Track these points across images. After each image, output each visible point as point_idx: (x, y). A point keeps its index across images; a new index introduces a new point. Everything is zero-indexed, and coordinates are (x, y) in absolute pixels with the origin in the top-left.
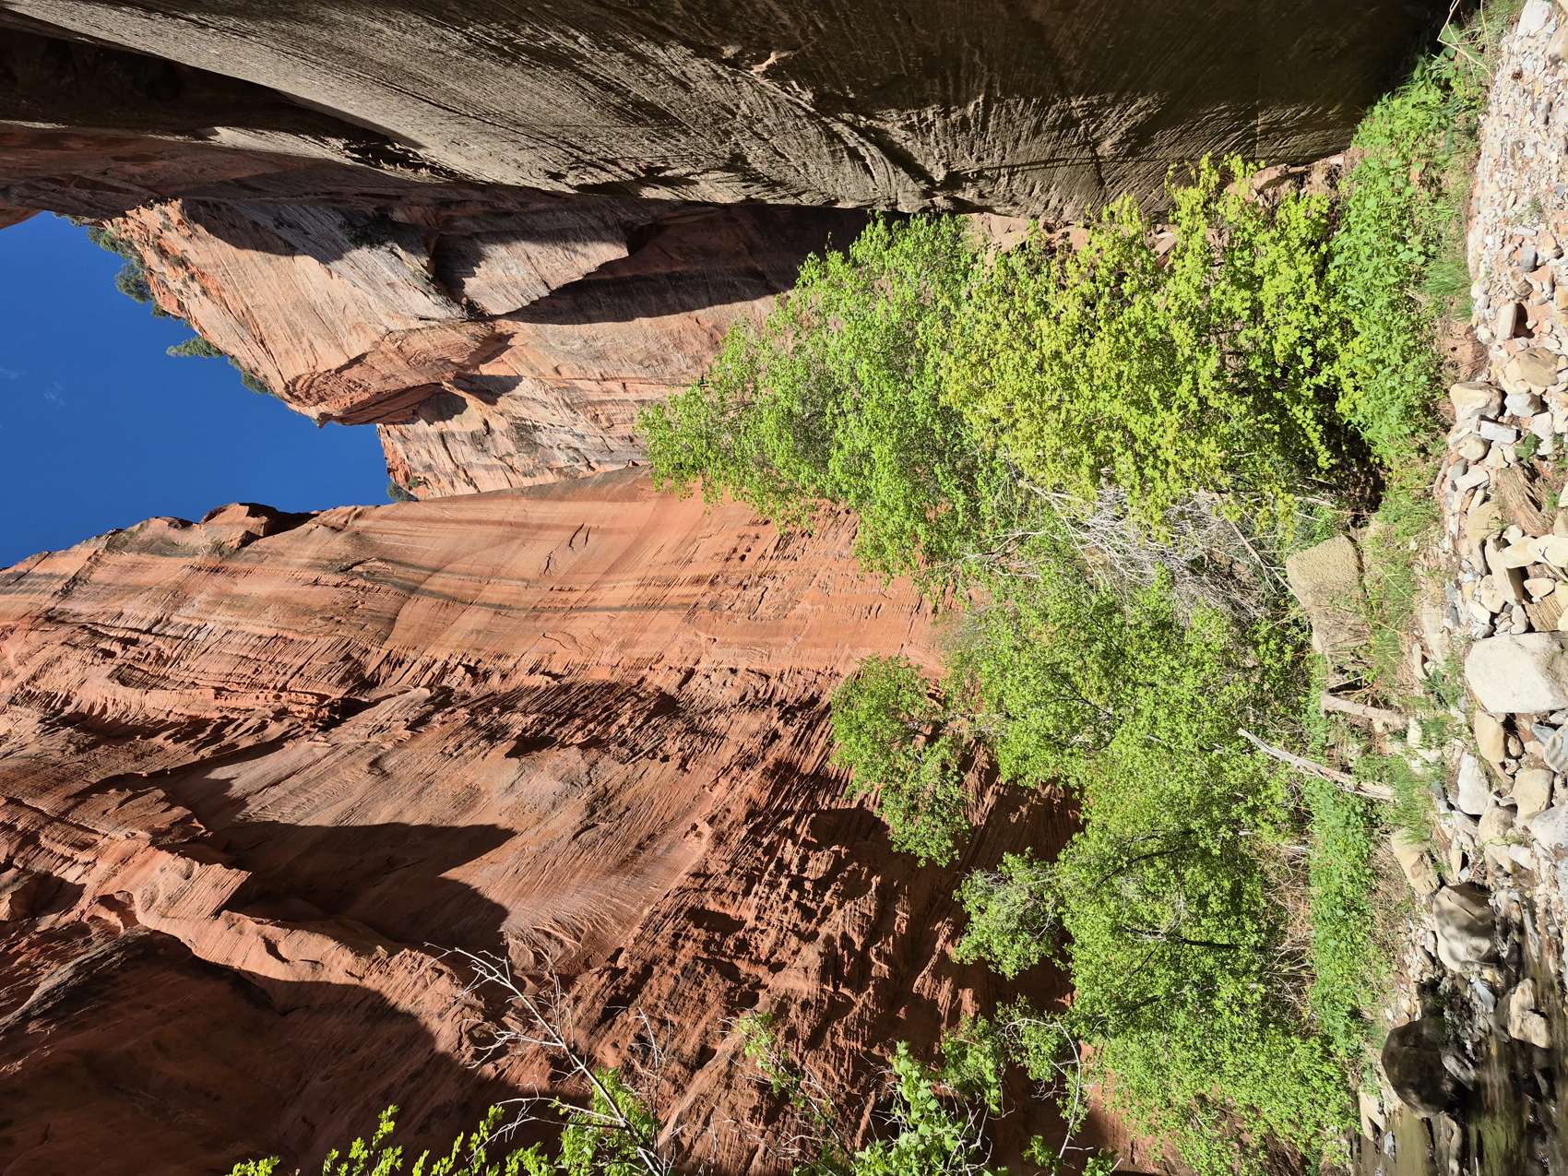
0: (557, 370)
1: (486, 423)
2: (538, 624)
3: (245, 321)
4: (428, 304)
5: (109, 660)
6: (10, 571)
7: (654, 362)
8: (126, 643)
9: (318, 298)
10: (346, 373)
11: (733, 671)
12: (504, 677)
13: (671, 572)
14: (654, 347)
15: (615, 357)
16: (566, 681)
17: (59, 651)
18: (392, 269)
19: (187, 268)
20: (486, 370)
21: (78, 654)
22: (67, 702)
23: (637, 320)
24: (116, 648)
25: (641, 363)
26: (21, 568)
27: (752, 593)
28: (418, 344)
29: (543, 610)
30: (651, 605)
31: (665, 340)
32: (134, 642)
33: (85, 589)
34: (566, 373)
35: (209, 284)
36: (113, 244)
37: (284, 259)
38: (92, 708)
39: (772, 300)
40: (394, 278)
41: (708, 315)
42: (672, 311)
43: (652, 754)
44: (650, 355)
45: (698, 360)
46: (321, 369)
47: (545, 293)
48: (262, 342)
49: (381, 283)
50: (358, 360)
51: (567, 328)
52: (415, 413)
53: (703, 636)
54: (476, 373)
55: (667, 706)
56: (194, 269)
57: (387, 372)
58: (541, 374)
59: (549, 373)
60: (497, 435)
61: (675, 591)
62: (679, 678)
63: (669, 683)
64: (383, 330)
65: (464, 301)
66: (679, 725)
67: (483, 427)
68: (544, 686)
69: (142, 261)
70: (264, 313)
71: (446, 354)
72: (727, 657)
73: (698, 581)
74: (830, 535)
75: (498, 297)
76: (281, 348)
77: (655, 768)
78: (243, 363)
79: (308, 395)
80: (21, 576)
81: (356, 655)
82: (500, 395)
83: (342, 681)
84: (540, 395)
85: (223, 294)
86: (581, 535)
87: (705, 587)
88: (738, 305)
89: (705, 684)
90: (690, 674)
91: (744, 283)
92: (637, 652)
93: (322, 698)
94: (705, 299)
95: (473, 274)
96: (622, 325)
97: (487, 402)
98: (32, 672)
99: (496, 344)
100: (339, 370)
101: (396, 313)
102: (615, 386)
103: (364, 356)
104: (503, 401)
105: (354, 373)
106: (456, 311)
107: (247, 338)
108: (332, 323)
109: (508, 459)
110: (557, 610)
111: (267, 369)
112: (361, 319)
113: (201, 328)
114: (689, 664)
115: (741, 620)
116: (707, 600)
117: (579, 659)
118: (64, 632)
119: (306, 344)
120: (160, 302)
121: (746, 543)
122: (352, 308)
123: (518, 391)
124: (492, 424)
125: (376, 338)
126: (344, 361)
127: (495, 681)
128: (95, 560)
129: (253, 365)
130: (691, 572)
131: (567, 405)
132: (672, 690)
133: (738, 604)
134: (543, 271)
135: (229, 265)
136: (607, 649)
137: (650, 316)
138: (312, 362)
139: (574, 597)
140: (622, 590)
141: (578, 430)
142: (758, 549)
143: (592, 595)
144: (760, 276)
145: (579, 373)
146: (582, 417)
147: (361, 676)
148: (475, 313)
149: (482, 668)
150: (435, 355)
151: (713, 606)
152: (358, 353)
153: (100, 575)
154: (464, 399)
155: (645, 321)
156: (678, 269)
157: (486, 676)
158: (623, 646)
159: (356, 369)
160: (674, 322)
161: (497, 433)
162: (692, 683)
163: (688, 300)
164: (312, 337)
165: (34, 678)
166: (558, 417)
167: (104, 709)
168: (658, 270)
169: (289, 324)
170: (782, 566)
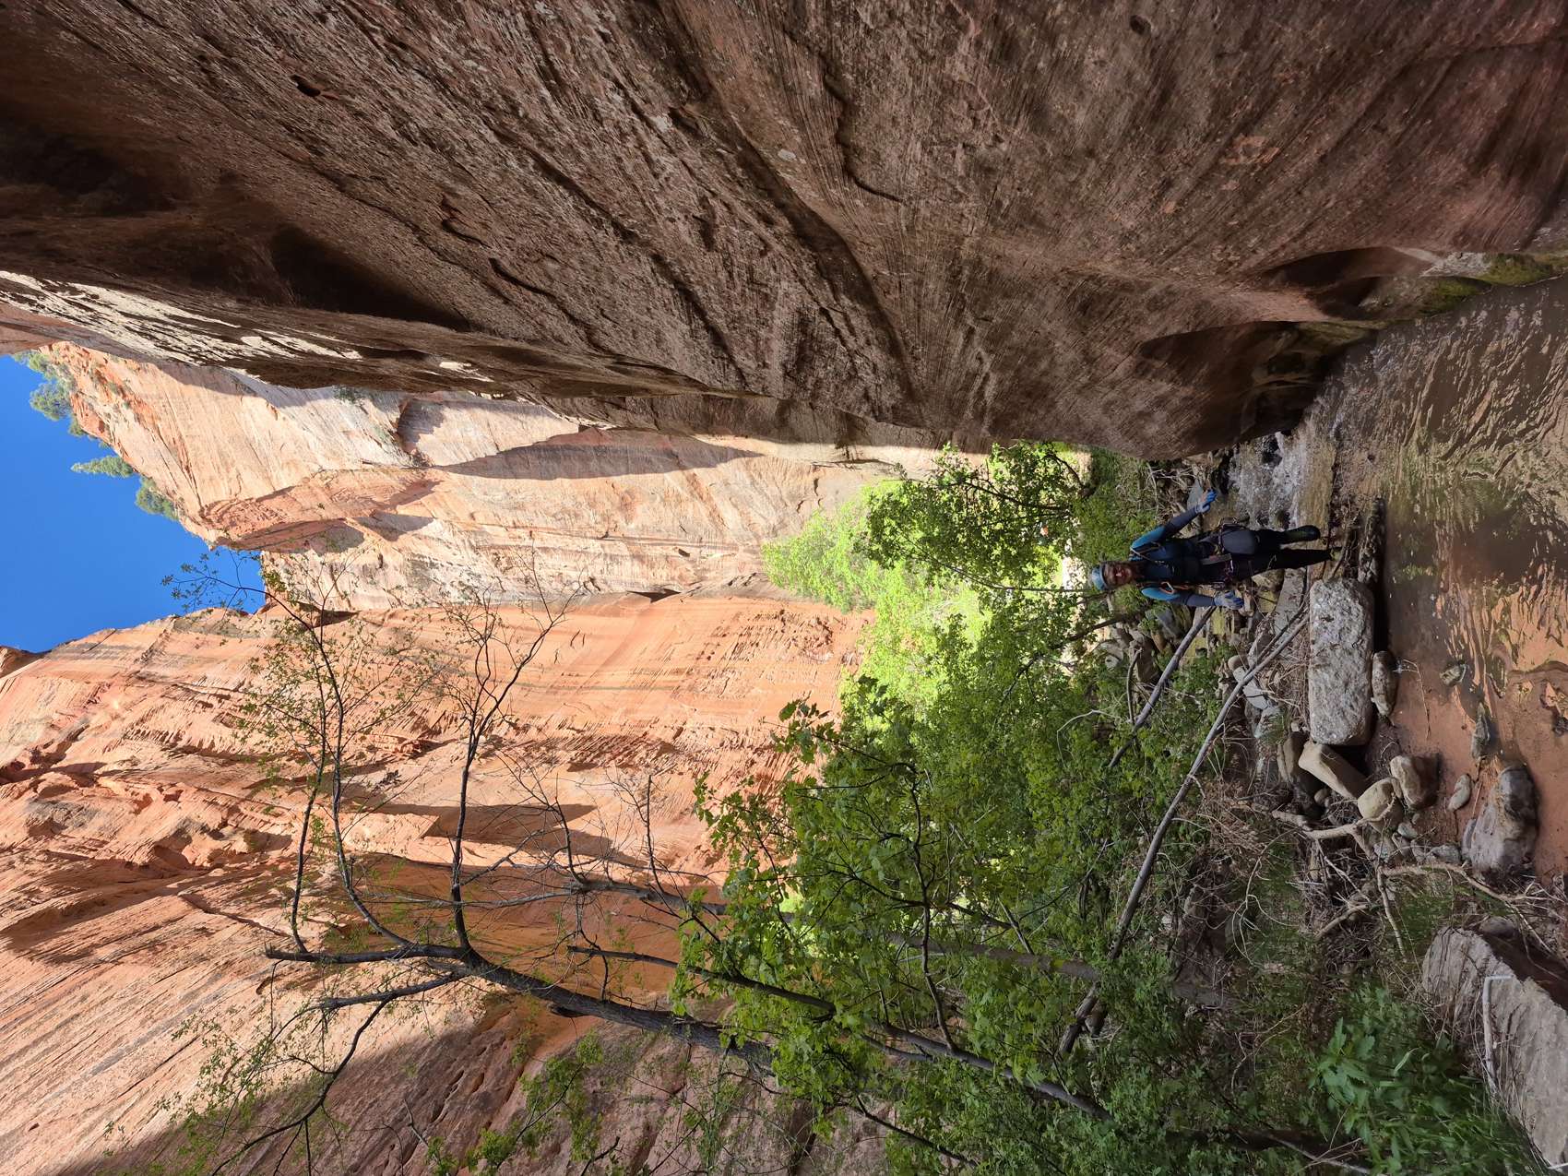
0: (472, 516)
1: (381, 558)
2: (558, 697)
3: (176, 450)
4: (386, 455)
5: (208, 710)
6: (82, 641)
7: (566, 518)
8: (221, 698)
9: (256, 434)
10: (266, 503)
11: (712, 729)
12: (540, 730)
13: (657, 665)
14: (569, 504)
15: (532, 509)
16: (587, 734)
17: (160, 702)
18: (354, 421)
19: (124, 396)
20: (402, 510)
21: (179, 704)
22: (178, 738)
23: (559, 480)
24: (213, 701)
25: (554, 516)
26: (92, 640)
27: (717, 681)
28: (347, 482)
29: (559, 688)
30: (645, 687)
31: (581, 499)
32: (228, 698)
33: (162, 658)
34: (480, 518)
35: (144, 412)
36: (44, 366)
37: (232, 399)
38: (201, 743)
39: (678, 474)
40: (352, 426)
41: (623, 481)
42: (592, 475)
43: (671, 771)
44: (564, 510)
45: (606, 518)
46: (242, 497)
47: (493, 452)
48: (187, 468)
49: (338, 428)
50: (282, 492)
51: (493, 481)
52: (307, 543)
53: (686, 708)
54: (393, 512)
55: (667, 748)
56: (130, 397)
57: (307, 504)
58: (456, 518)
59: (465, 518)
60: (390, 570)
61: (661, 679)
62: (673, 733)
63: (668, 736)
64: (316, 468)
65: (413, 452)
66: (682, 757)
67: (377, 562)
68: (571, 738)
69: (74, 384)
70: (197, 443)
71: (370, 494)
72: (709, 720)
73: (678, 672)
74: (772, 646)
75: (447, 451)
76: (206, 475)
77: (675, 778)
78: (160, 485)
79: (220, 519)
80: (92, 647)
81: (419, 713)
82: (402, 533)
83: (413, 729)
84: (447, 536)
85: (158, 423)
86: (579, 639)
87: (683, 677)
88: (650, 476)
89: (693, 736)
90: (680, 731)
91: (662, 461)
92: (638, 716)
93: (401, 740)
94: (623, 469)
95: (432, 432)
96: (546, 483)
97: (389, 539)
98: (140, 716)
99: (421, 488)
100: (259, 500)
101: (335, 454)
102: (522, 533)
103: (290, 489)
104: (406, 540)
105: (274, 504)
106: (404, 460)
107: (173, 463)
108: (266, 458)
109: (398, 593)
110: (569, 688)
111: (186, 492)
112: (297, 457)
113: (123, 451)
114: (679, 724)
115: (712, 698)
116: (685, 685)
117: (595, 721)
118: (158, 688)
119: (233, 473)
120: (81, 422)
121: (711, 648)
122: (291, 447)
123: (424, 531)
124: (385, 558)
125: (307, 474)
126: (269, 491)
127: (533, 733)
128: (166, 636)
129: (171, 487)
130: (669, 667)
131: (472, 547)
132: (670, 741)
133: (709, 688)
134: (498, 435)
135: (173, 397)
136: (615, 714)
137: (571, 476)
138: (235, 490)
139: (581, 680)
140: (618, 675)
141: (476, 570)
142: (719, 652)
143: (596, 680)
144: (671, 455)
145: (493, 519)
146: (484, 558)
147: (426, 727)
148: (420, 462)
149: (520, 724)
150: (360, 494)
151: (691, 688)
152: (285, 485)
153: (171, 648)
154: (361, 534)
155: (567, 482)
156: (606, 444)
157: (526, 728)
158: (627, 712)
159: (278, 499)
160: (592, 484)
161: (391, 567)
162: (683, 736)
163: (608, 468)
164: (241, 468)
165: (142, 720)
166: (459, 557)
167: (213, 744)
168: (587, 443)
169: (221, 454)
170: (738, 664)
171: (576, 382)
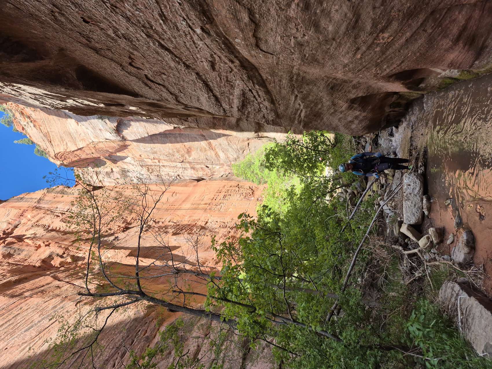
0: (140, 156)
1: (112, 169)
2: (168, 212)
3: (46, 135)
4: (112, 136)
5: (58, 218)
6: (18, 196)
7: (170, 156)
8: (62, 214)
9: (72, 131)
10: (75, 152)
11: (217, 222)
12: (163, 223)
13: (199, 202)
14: (171, 152)
15: (159, 153)
16: (178, 224)
17: (43, 215)
18: (103, 126)
19: (30, 119)
20: (118, 154)
21: (49, 216)
22: (49, 226)
23: (167, 144)
24: (60, 215)
25: (166, 155)
26: (21, 196)
27: (218, 207)
28: (101, 145)
29: (169, 209)
30: (196, 209)
31: (175, 150)
32: (64, 214)
33: (43, 201)
34: (143, 156)
35: (36, 124)
36: (4, 110)
37: (64, 119)
38: (56, 228)
39: (205, 141)
40: (102, 128)
41: (188, 144)
42: (178, 142)
43: (204, 235)
44: (169, 154)
45: (183, 156)
46: (68, 150)
47: (146, 135)
48: (50, 142)
49: (97, 129)
50: (80, 149)
51: (147, 145)
52: (88, 165)
53: (209, 215)
54: (115, 155)
55: (203, 228)
56: (32, 119)
57: (88, 153)
58: (135, 156)
59: (138, 156)
60: (115, 173)
61: (200, 206)
62: (205, 223)
63: (203, 224)
64: (91, 141)
65: (121, 136)
66: (208, 231)
67: (111, 171)
68: (172, 225)
69: (14, 115)
70: (53, 134)
71: (108, 149)
72: (216, 219)
73: (206, 204)
74: (235, 195)
75: (132, 136)
76: (56, 144)
77: (205, 237)
78: (42, 147)
79: (61, 158)
80: (21, 198)
81: (125, 218)
82: (118, 161)
83: (123, 223)
84: (132, 162)
85: (41, 127)
86: (175, 194)
87: (208, 205)
88: (196, 143)
89: (211, 224)
90: (207, 222)
91: (200, 138)
92: (194, 218)
93: (119, 226)
94: (188, 140)
95: (127, 129)
96: (163, 145)
97: (114, 163)
98: (37, 220)
99: (125, 147)
100: (73, 151)
101: (97, 137)
102: (156, 161)
103: (83, 148)
104: (119, 163)
105: (78, 153)
106: (119, 138)
107: (46, 140)
108: (75, 138)
109: (117, 180)
110: (172, 210)
111: (50, 149)
112: (85, 138)
113: (30, 136)
114: (207, 220)
115: (217, 212)
116: (208, 208)
117: (180, 219)
118: (42, 211)
119: (65, 143)
120: (16, 127)
121: (216, 196)
122: (83, 134)
123: (125, 161)
124: (113, 170)
125: (88, 143)
126: (76, 149)
127: (161, 224)
128: (45, 195)
129: (45, 148)
130: (203, 202)
131: (140, 165)
132: (204, 225)
133: (216, 209)
134: (149, 131)
135: (45, 119)
136: (186, 217)
137: (171, 143)
138: (66, 148)
139: (176, 207)
140: (187, 205)
141: (142, 173)
142: (219, 198)
143: (180, 207)
144: (203, 136)
145: (147, 157)
146: (144, 169)
147: (127, 222)
148: (124, 139)
150: (105, 149)
151: (210, 209)
152: (81, 147)
153: (46, 198)
154: (106, 162)
155: (170, 145)
156: (182, 132)
157: (158, 222)
158: (190, 217)
159: (79, 151)
160: (178, 145)
161: (115, 172)
162: (208, 224)
163: (183, 140)
164: (67, 141)
165: (38, 221)
166: (136, 169)
167: (60, 228)
168: (176, 132)
169: (61, 137)
170: (225, 201)
171: (172, 113)
